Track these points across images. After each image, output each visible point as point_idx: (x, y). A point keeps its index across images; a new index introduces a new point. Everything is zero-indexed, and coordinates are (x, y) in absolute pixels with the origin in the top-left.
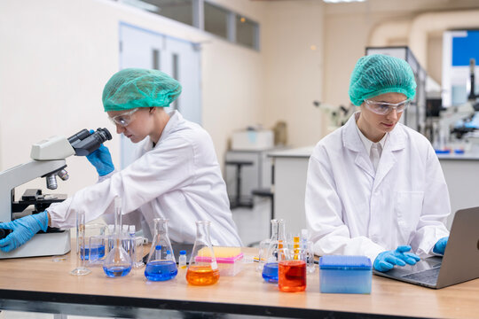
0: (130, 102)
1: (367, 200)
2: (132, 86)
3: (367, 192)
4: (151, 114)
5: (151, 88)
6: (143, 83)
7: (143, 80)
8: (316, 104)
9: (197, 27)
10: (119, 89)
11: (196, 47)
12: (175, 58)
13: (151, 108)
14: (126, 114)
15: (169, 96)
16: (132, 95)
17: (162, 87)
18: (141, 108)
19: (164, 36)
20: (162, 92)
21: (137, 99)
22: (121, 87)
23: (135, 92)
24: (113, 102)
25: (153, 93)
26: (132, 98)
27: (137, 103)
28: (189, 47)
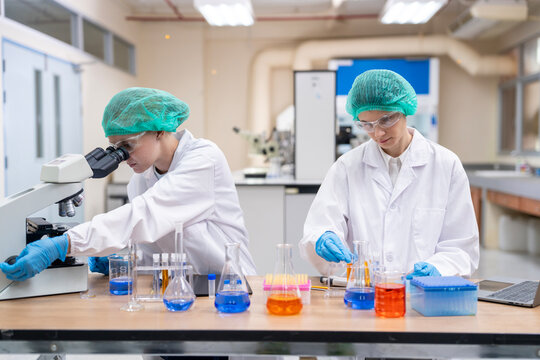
0: (137, 125)
1: (381, 215)
2: (139, 107)
3: (382, 207)
4: (158, 139)
5: (160, 109)
6: (150, 104)
7: (151, 100)
8: (236, 130)
9: (76, 46)
10: (126, 110)
11: (76, 69)
12: (57, 79)
13: (159, 133)
14: (133, 138)
15: (178, 119)
16: (140, 117)
17: (171, 109)
18: (149, 132)
19: (46, 56)
20: (172, 114)
21: (145, 121)
22: (128, 107)
23: (143, 114)
24: (118, 124)
25: (163, 115)
26: (140, 120)
27: (144, 125)
28: (69, 69)
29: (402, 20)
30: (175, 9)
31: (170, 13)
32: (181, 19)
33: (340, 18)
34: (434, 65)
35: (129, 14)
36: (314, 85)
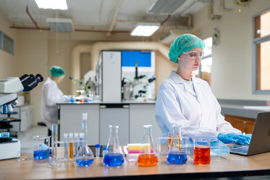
8: (71, 78)
29: (140, 35)
30: (35, 23)
31: (33, 25)
32: (38, 28)
33: (113, 32)
34: (153, 55)
35: (12, 26)
36: (111, 57)
